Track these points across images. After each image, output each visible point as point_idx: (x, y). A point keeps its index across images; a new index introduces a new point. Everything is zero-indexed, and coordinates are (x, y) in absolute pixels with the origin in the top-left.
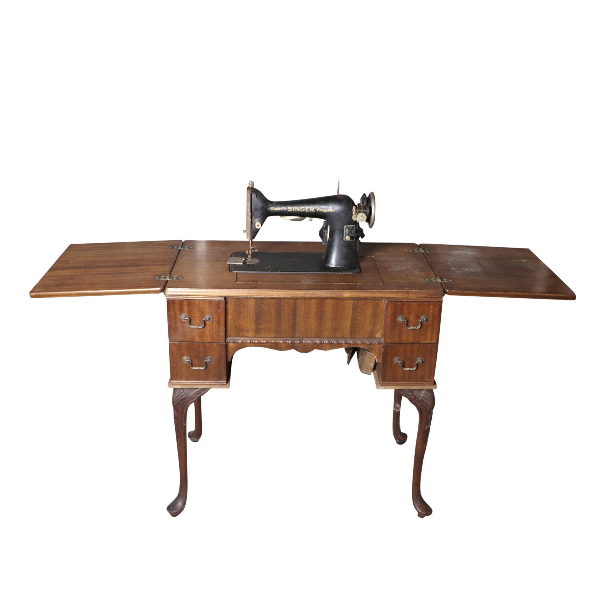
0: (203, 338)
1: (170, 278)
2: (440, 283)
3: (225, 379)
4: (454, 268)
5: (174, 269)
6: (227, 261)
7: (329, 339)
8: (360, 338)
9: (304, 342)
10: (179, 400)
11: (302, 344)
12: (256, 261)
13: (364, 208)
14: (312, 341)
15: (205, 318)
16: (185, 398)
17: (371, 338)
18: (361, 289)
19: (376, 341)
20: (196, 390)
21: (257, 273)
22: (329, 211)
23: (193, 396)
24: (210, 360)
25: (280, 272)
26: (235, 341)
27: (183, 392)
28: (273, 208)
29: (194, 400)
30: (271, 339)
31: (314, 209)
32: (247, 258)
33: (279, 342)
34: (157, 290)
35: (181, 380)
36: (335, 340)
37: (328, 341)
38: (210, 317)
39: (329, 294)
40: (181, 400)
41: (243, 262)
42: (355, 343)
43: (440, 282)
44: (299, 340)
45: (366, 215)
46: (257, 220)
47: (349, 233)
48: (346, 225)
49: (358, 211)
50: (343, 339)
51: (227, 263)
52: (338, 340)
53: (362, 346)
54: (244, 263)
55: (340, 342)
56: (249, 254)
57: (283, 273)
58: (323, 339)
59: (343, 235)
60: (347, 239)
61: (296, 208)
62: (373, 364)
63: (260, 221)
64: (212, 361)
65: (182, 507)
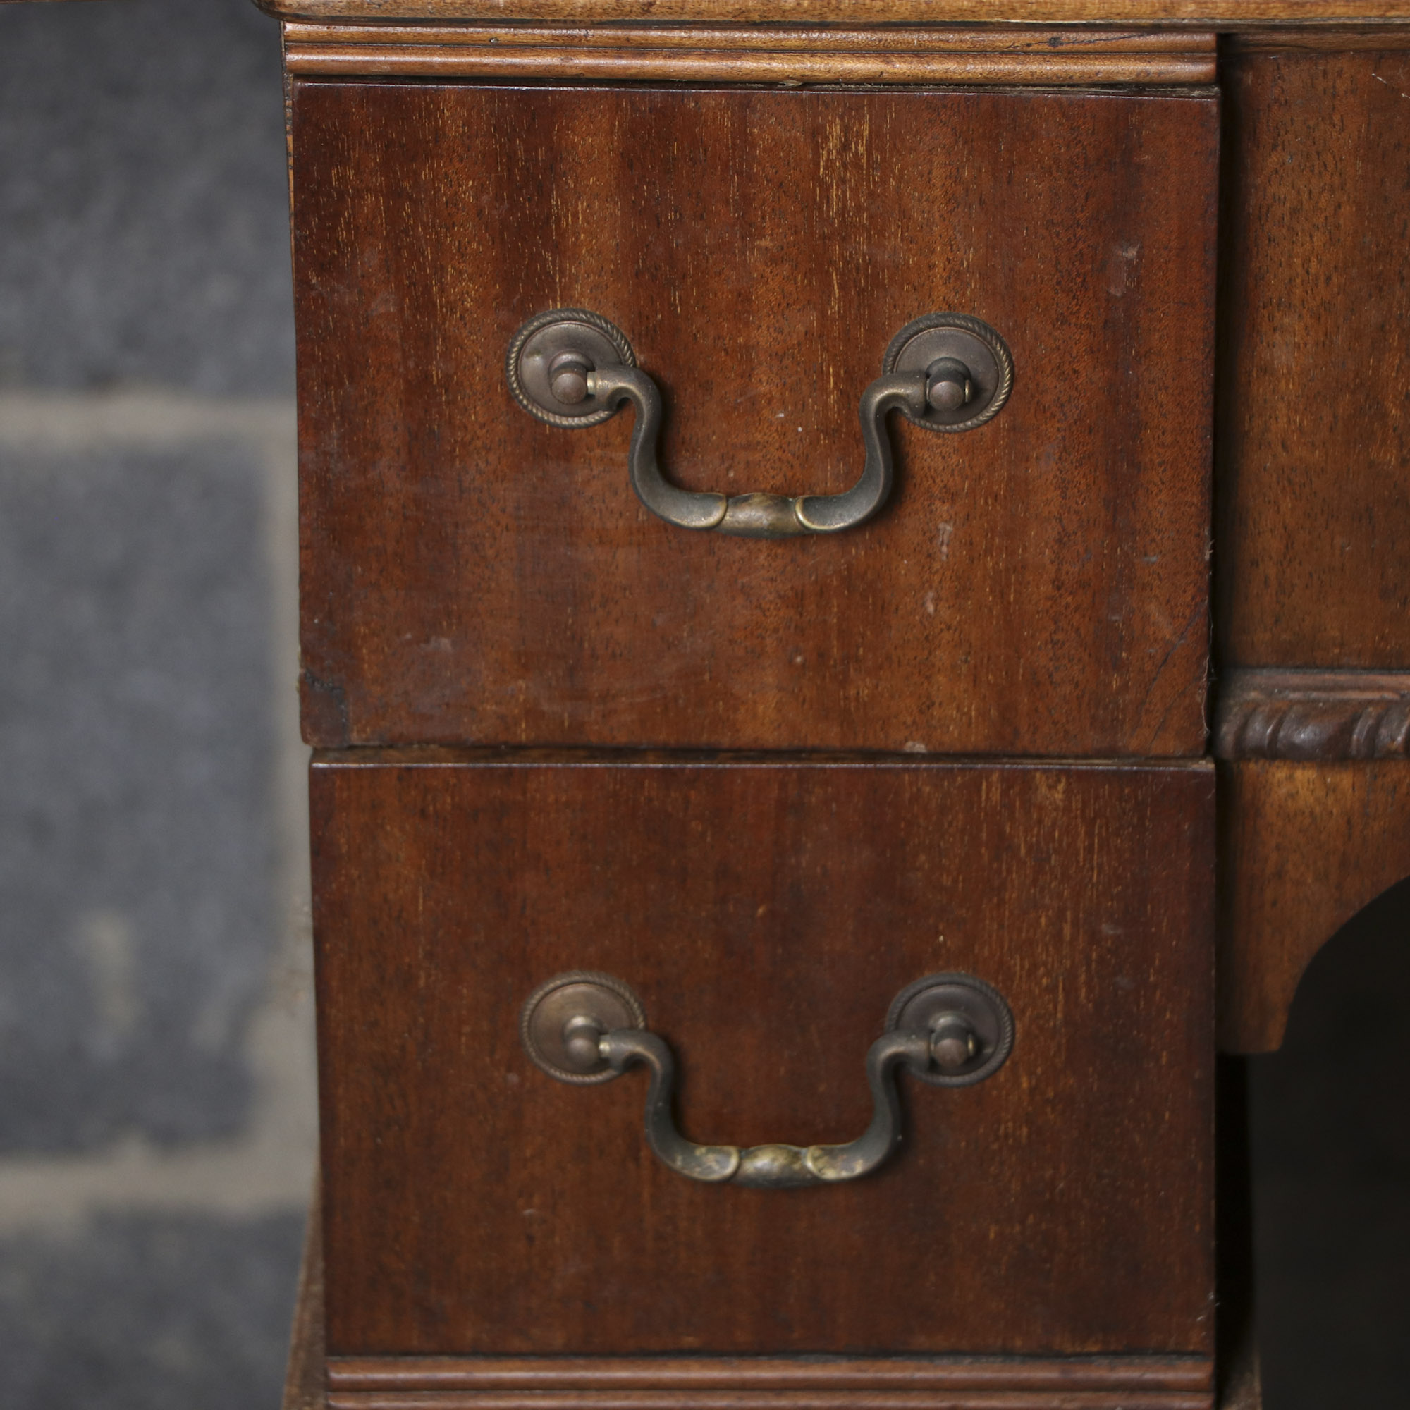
0: (862, 687)
15: (907, 377)
24: (962, 1033)
26: (1359, 734)
38: (979, 369)
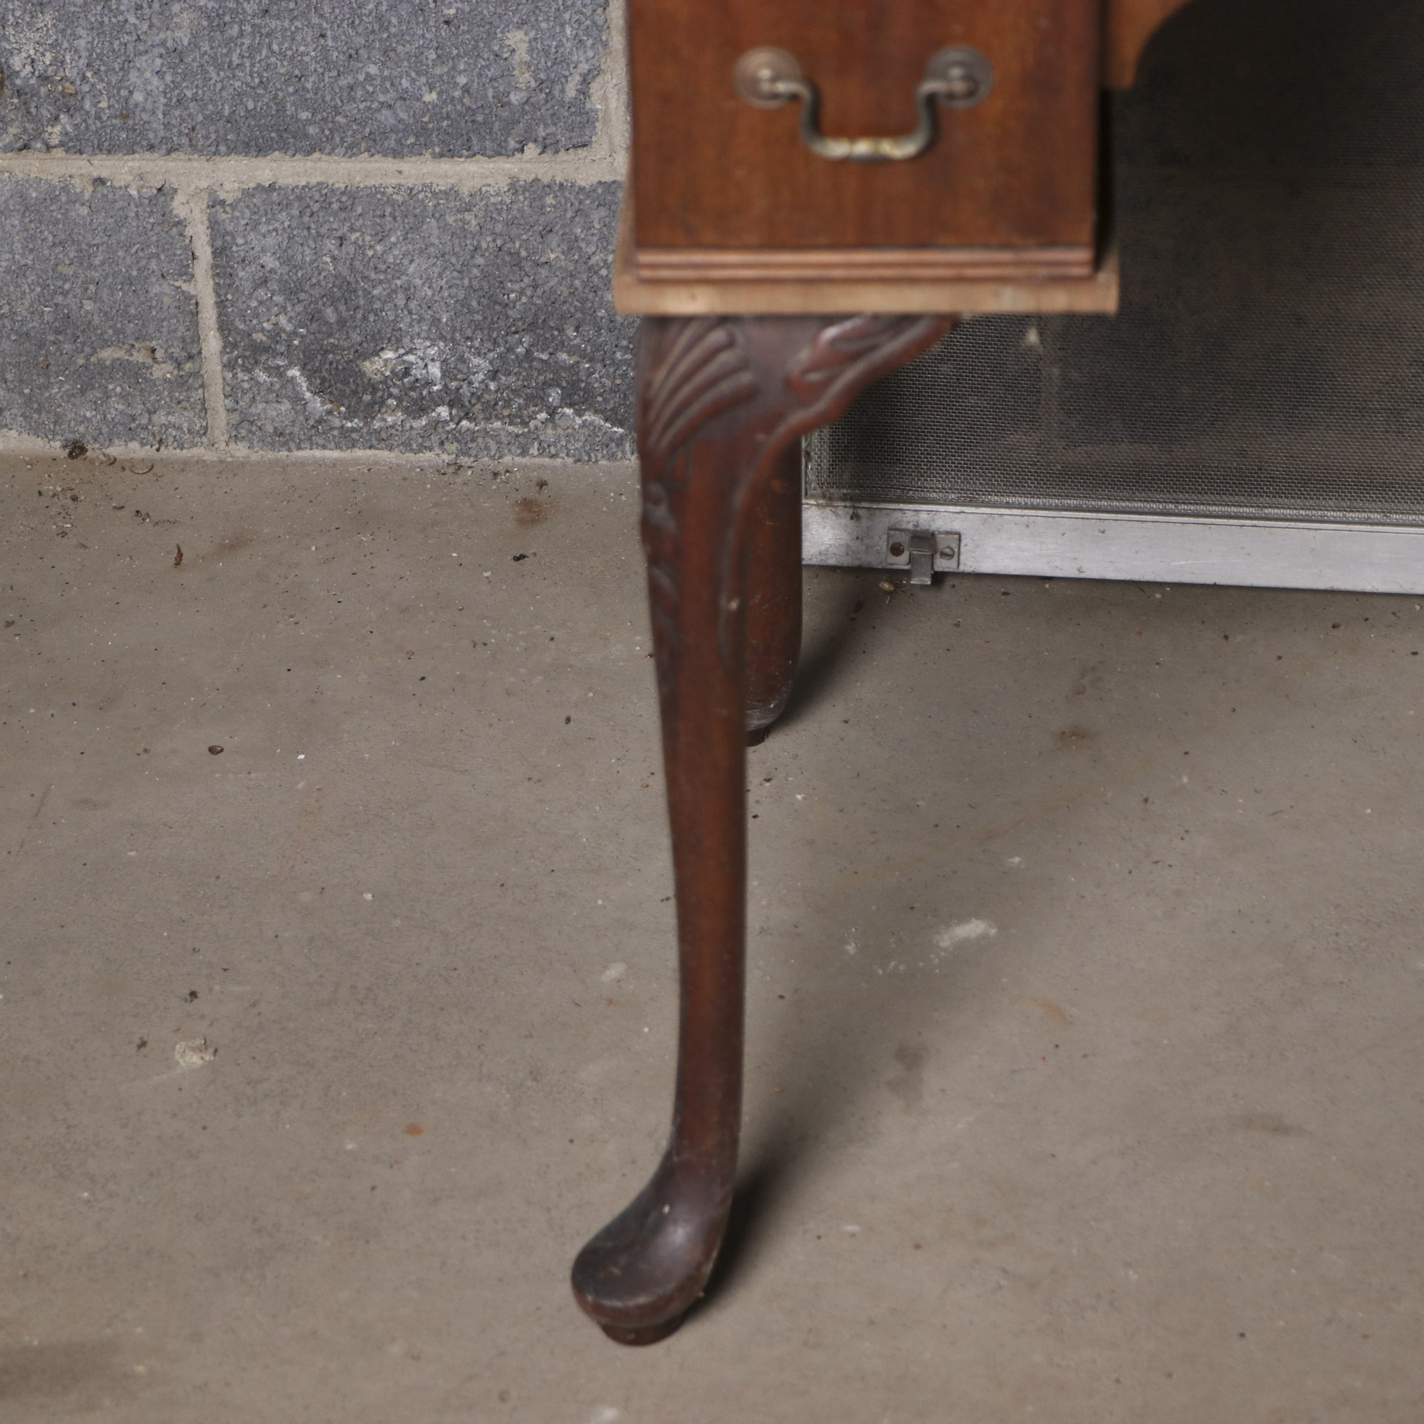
3: (1086, 230)
10: (696, 408)
16: (747, 396)
20: (831, 332)
23: (814, 377)
24: (964, 79)
27: (730, 344)
29: (820, 406)
35: (722, 247)
40: (718, 410)
64: (984, 89)
65: (699, 1266)
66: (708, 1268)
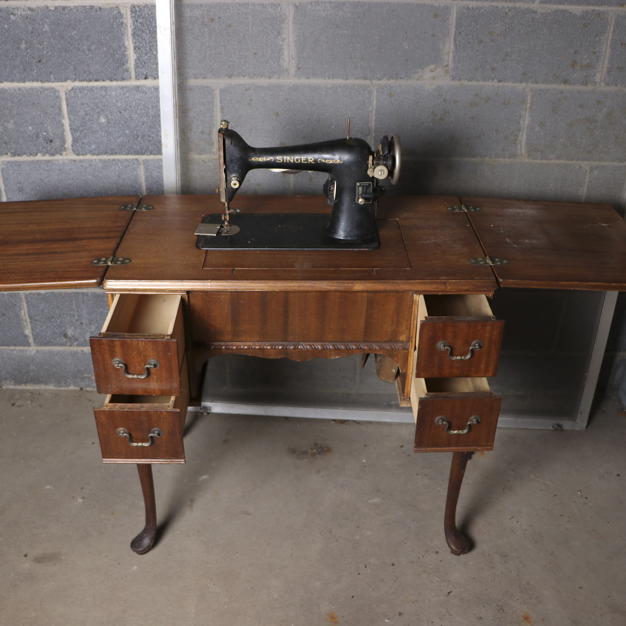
1: (113, 263)
2: (491, 266)
4: (510, 240)
5: (121, 245)
6: (194, 231)
7: (334, 343)
8: (378, 342)
9: (299, 347)
11: (297, 350)
12: (236, 229)
13: (385, 158)
14: (310, 346)
17: (393, 341)
18: (379, 278)
19: (400, 346)
21: (235, 250)
22: (334, 162)
25: (266, 249)
28: (255, 159)
30: (254, 344)
31: (313, 160)
32: (223, 225)
33: (265, 347)
34: (92, 283)
36: (343, 345)
37: (333, 346)
39: (334, 286)
41: (216, 231)
42: (370, 348)
43: (491, 264)
44: (293, 345)
45: (387, 168)
46: (234, 175)
47: (363, 193)
48: (359, 182)
49: (375, 163)
50: (354, 343)
51: (195, 234)
52: (348, 345)
53: (380, 352)
54: (218, 233)
55: (349, 347)
56: (225, 219)
57: (270, 250)
58: (326, 343)
59: (355, 195)
60: (361, 202)
61: (288, 158)
62: (395, 369)
63: (238, 177)
64: (161, 434)
65: (150, 544)
66: (152, 544)
